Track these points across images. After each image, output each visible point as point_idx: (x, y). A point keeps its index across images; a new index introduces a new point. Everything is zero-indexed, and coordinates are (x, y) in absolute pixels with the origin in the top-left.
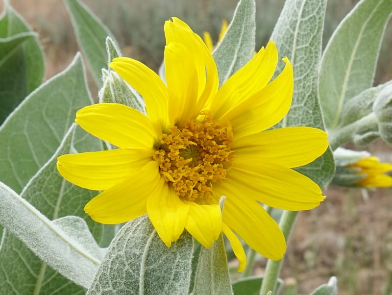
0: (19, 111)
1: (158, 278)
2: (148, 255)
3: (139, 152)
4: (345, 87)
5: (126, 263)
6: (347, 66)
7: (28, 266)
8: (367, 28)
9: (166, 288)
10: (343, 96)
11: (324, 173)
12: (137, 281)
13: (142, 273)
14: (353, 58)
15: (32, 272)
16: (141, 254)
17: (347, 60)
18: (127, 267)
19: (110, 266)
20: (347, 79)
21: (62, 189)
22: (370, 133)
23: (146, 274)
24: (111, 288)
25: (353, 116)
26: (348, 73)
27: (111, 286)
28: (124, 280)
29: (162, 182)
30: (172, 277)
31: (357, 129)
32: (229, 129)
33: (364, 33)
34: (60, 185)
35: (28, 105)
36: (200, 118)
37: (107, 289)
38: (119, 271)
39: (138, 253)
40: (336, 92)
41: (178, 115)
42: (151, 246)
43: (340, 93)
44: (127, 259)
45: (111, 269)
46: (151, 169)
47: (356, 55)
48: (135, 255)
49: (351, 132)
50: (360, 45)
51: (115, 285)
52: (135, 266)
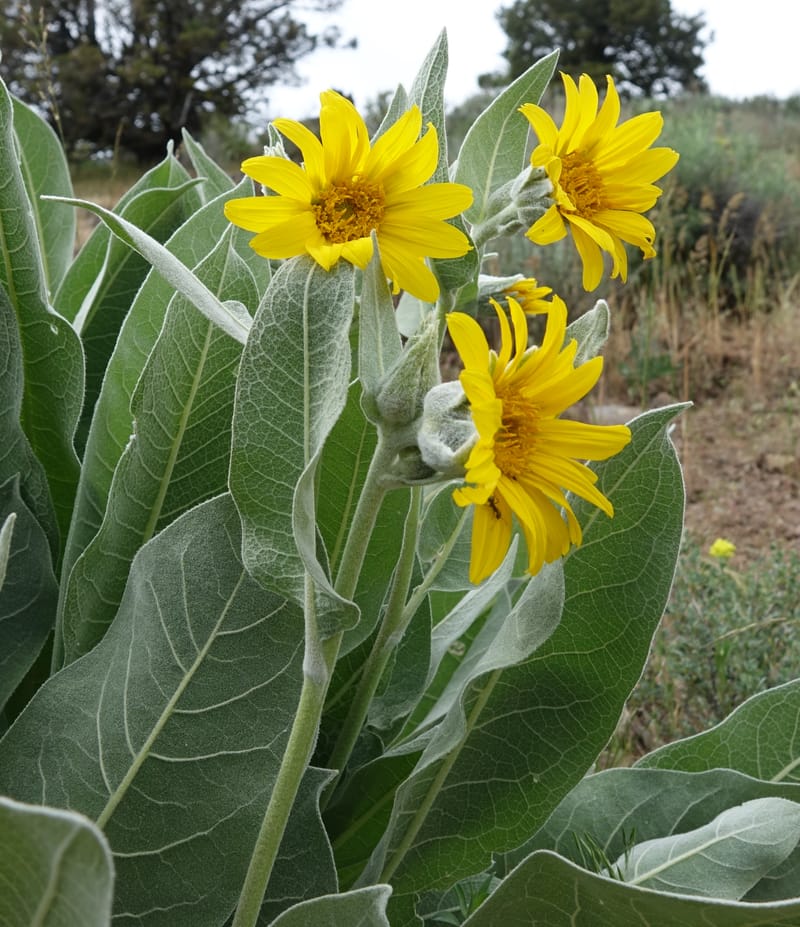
0: (186, 226)
1: (322, 303)
2: (311, 283)
3: (298, 203)
4: (489, 183)
5: (289, 295)
6: (490, 161)
7: (186, 363)
8: (509, 123)
9: (330, 311)
10: (487, 191)
11: (468, 264)
12: (301, 310)
13: (305, 301)
14: (495, 153)
15: (189, 369)
16: (304, 284)
17: (489, 156)
18: (290, 298)
19: (272, 301)
20: (490, 174)
21: (221, 285)
22: (513, 222)
23: (310, 301)
24: (274, 323)
25: (497, 207)
26: (491, 168)
27: (274, 320)
28: (287, 312)
29: (320, 232)
30: (336, 298)
31: (501, 220)
32: (381, 187)
33: (506, 128)
34: (219, 281)
35: (196, 219)
36: (355, 179)
37: (270, 325)
38: (282, 304)
39: (300, 283)
40: (479, 187)
41: (334, 173)
42: (314, 274)
43: (484, 188)
44: (290, 291)
45: (274, 304)
46: (309, 219)
47: (499, 150)
48: (297, 285)
49: (495, 224)
50: (502, 141)
51: (278, 318)
52: (299, 296)
